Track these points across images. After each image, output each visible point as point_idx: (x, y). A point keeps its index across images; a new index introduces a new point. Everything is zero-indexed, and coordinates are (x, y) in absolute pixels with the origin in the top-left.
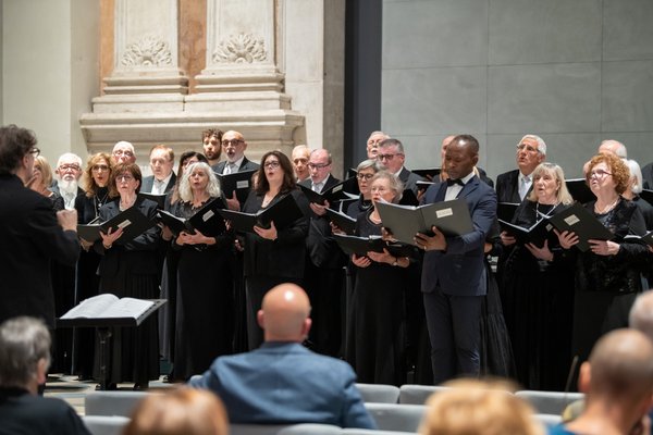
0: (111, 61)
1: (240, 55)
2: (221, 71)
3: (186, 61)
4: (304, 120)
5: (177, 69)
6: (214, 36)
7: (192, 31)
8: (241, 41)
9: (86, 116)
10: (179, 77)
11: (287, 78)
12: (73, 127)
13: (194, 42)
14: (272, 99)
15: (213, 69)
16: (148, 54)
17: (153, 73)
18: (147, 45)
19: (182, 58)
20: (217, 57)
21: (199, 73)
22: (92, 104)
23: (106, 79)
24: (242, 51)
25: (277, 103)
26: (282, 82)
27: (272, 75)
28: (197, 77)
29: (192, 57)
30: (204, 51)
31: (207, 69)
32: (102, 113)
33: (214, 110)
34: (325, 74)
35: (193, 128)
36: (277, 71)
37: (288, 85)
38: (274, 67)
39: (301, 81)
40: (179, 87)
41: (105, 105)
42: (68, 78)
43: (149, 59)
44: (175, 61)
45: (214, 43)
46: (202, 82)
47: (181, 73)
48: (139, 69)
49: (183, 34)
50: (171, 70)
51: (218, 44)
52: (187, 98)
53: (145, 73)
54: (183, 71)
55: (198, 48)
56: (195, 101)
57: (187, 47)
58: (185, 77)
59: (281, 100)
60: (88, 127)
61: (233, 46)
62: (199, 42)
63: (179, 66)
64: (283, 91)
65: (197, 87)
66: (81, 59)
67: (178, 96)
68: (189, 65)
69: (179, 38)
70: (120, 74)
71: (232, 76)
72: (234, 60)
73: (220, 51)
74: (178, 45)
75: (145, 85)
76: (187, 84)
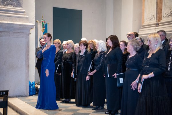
0: (144, 21)
1: (169, 16)
2: (165, 20)
3: (158, 19)
5: (156, 21)
6: (164, 11)
8: (169, 12)
10: (155, 23)
15: (164, 20)
16: (151, 18)
17: (151, 22)
18: (151, 16)
20: (164, 17)
21: (160, 21)
22: (139, 31)
23: (142, 25)
24: (170, 14)
29: (159, 18)
30: (162, 16)
31: (162, 20)
40: (155, 25)
41: (141, 31)
43: (151, 19)
45: (164, 13)
46: (160, 23)
48: (149, 22)
49: (158, 12)
50: (154, 21)
51: (165, 14)
52: (157, 28)
53: (149, 23)
54: (157, 21)
55: (161, 15)
56: (158, 28)
57: (159, 15)
61: (168, 13)
63: (157, 20)
65: (160, 25)
69: (157, 13)
70: (145, 24)
71: (167, 21)
72: (168, 17)
73: (165, 15)
74: (157, 15)
75: (149, 26)
76: (158, 24)
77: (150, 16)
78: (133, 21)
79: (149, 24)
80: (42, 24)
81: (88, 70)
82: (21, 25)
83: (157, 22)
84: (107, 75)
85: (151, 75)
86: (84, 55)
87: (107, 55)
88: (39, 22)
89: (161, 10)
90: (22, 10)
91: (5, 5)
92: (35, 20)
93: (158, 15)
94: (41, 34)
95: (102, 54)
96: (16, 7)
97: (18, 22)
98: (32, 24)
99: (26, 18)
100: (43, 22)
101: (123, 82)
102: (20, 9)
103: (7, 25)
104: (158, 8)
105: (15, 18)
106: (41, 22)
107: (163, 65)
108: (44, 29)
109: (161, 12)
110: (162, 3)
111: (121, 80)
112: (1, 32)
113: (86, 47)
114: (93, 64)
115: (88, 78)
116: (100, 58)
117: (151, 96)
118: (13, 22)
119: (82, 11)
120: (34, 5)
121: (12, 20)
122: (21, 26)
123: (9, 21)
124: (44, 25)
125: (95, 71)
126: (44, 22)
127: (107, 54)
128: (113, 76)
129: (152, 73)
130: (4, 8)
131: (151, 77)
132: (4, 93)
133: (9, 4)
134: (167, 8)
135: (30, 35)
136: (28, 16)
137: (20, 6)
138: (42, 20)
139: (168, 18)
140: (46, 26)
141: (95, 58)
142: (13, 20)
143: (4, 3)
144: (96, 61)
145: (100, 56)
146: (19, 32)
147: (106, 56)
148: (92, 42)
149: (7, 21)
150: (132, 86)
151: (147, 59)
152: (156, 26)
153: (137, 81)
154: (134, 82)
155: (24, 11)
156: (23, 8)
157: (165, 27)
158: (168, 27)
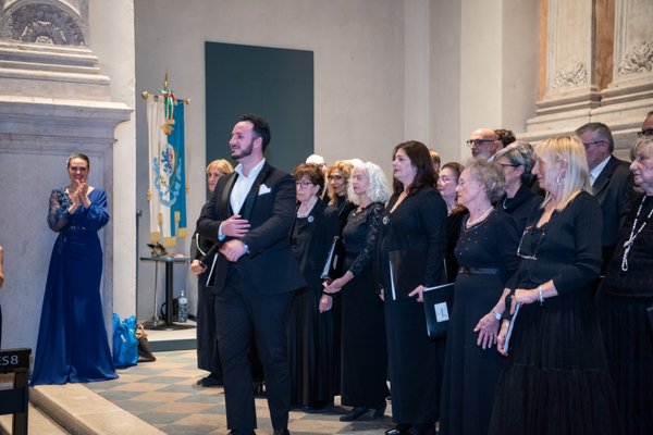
0: (544, 86)
1: (641, 65)
2: (623, 83)
3: (598, 78)
5: (590, 86)
6: (621, 50)
7: (603, 49)
8: (641, 52)
10: (589, 92)
13: (606, 59)
15: (620, 82)
16: (571, 76)
17: (572, 92)
19: (596, 76)
20: (623, 71)
21: (606, 88)
22: (527, 125)
23: (537, 103)
24: (642, 61)
28: (604, 91)
29: (602, 74)
30: (612, 66)
31: (614, 82)
32: (533, 132)
40: (588, 102)
41: (535, 125)
43: (570, 80)
44: (589, 80)
45: (620, 57)
46: (607, 95)
47: (592, 90)
48: (563, 90)
49: (597, 53)
50: (584, 88)
51: (624, 58)
52: (594, 111)
53: (565, 94)
54: (596, 86)
55: (609, 65)
56: (598, 114)
58: (597, 92)
61: (635, 57)
62: (609, 59)
63: (593, 82)
65: (604, 100)
67: (586, 111)
68: (602, 81)
69: (594, 57)
70: (548, 97)
71: (630, 85)
72: (636, 70)
73: (624, 64)
74: (593, 64)
75: (565, 105)
76: (600, 98)
77: (570, 69)
78: (503, 90)
79: (566, 97)
80: (163, 105)
81: (322, 272)
82: (81, 110)
83: (596, 90)
84: (388, 293)
85: (547, 289)
86: (311, 219)
87: (391, 216)
88: (151, 97)
89: (611, 44)
90: (86, 53)
91: (25, 40)
92: (133, 89)
93: (599, 65)
94: (158, 140)
95: (373, 214)
96: (64, 43)
97: (70, 98)
98: (123, 106)
99: (102, 83)
100: (166, 96)
101: (446, 318)
102: (80, 53)
103: (31, 111)
104: (599, 36)
105: (60, 84)
106: (161, 98)
107: (589, 255)
108: (173, 122)
109: (612, 53)
110: (612, 19)
111: (441, 312)
112: (10, 136)
113: (318, 187)
114: (340, 251)
115: (325, 303)
116: (365, 226)
117: (544, 368)
118: (54, 98)
119: (312, 53)
120: (133, 37)
121: (51, 94)
122: (84, 115)
123: (39, 96)
124: (170, 107)
125: (349, 275)
126: (172, 96)
127: (388, 213)
128: (410, 295)
129: (550, 284)
130: (20, 48)
131: (545, 299)
132: (15, 360)
133: (38, 35)
134: (632, 38)
135: (116, 147)
136: (107, 78)
137: (79, 40)
138: (165, 89)
139: (636, 75)
140: (178, 112)
141: (345, 229)
142: (51, 92)
143: (20, 30)
144: (349, 238)
145: (364, 221)
146: (76, 135)
147: (385, 220)
148: (341, 169)
149: (29, 95)
150: (479, 331)
151: (535, 229)
152: (592, 106)
153: (497, 312)
154: (487, 316)
155: (95, 57)
156: (88, 47)
157: (626, 109)
158: (635, 108)
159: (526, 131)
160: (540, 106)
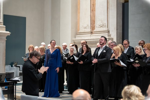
0: (79, 29)
1: (101, 27)
2: (98, 30)
3: (92, 28)
4: (113, 39)
5: (90, 30)
7: (93, 22)
8: (101, 24)
9: (74, 39)
11: (110, 30)
12: (71, 41)
13: (93, 24)
14: (106, 35)
15: (97, 29)
16: (85, 27)
17: (86, 31)
18: (85, 25)
19: (91, 28)
21: (94, 30)
22: (75, 37)
23: (78, 32)
24: (101, 26)
25: (107, 36)
26: (109, 31)
27: (107, 30)
28: (93, 31)
29: (93, 27)
30: (95, 26)
31: (95, 29)
32: (77, 38)
33: (96, 37)
34: (117, 30)
35: (92, 41)
36: (108, 29)
37: (110, 32)
38: (107, 28)
39: (112, 31)
40: (90, 33)
42: (70, 32)
43: (86, 28)
44: (90, 28)
45: (97, 24)
47: (91, 30)
48: (84, 30)
49: (91, 23)
50: (89, 30)
52: (91, 35)
53: (85, 31)
55: (94, 25)
58: (92, 31)
59: (108, 35)
60: (74, 41)
61: (100, 25)
63: (91, 29)
64: (109, 33)
65: (93, 33)
66: (73, 28)
67: (90, 35)
68: (92, 29)
70: (80, 31)
73: (98, 26)
76: (92, 32)
78: (71, 29)
93: (92, 25)
104: (92, 19)
109: (94, 23)
110: (95, 16)
119: (26, 17)
134: (99, 21)
139: (100, 29)
159: (75, 38)
160: (79, 33)
